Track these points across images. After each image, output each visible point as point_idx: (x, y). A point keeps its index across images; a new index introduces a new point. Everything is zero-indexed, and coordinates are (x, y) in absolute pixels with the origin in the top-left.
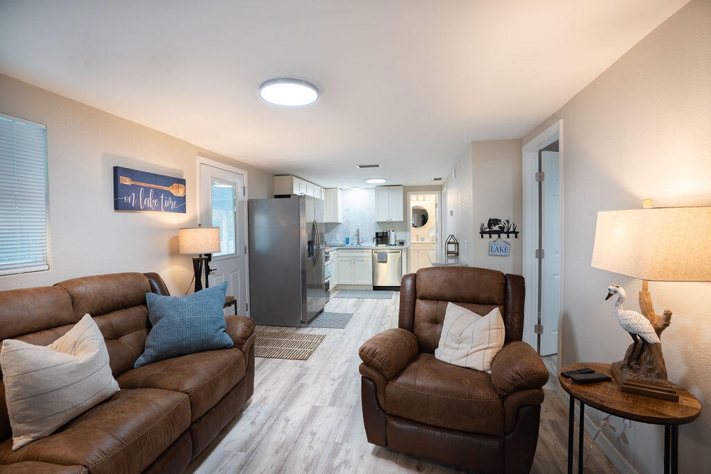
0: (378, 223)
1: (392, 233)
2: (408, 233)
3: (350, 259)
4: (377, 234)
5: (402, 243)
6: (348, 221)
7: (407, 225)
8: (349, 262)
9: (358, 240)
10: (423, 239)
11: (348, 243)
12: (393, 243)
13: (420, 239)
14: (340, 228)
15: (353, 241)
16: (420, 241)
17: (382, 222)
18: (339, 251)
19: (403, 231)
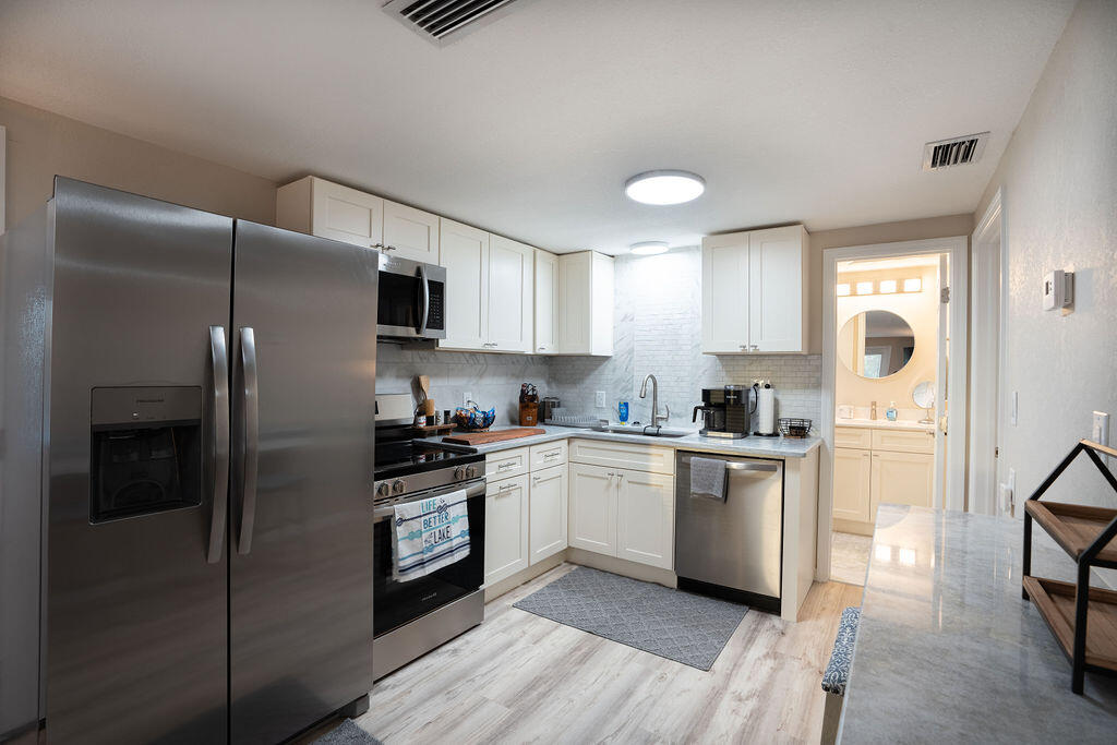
0: (721, 356)
1: (763, 392)
2: (824, 397)
3: (603, 472)
4: (706, 394)
5: (799, 432)
6: (631, 351)
7: (819, 368)
8: (605, 482)
9: (655, 409)
10: (891, 414)
11: (624, 418)
12: (766, 425)
13: (881, 411)
14: (607, 372)
15: (641, 415)
16: (882, 422)
17: (733, 356)
18: (577, 443)
19: (806, 387)
